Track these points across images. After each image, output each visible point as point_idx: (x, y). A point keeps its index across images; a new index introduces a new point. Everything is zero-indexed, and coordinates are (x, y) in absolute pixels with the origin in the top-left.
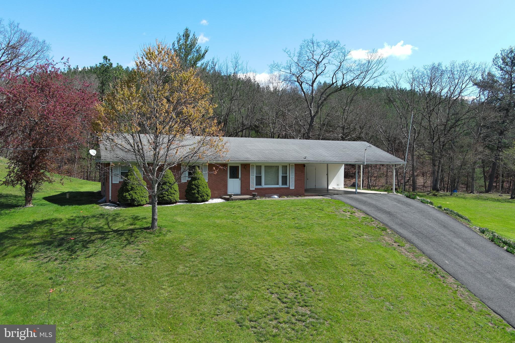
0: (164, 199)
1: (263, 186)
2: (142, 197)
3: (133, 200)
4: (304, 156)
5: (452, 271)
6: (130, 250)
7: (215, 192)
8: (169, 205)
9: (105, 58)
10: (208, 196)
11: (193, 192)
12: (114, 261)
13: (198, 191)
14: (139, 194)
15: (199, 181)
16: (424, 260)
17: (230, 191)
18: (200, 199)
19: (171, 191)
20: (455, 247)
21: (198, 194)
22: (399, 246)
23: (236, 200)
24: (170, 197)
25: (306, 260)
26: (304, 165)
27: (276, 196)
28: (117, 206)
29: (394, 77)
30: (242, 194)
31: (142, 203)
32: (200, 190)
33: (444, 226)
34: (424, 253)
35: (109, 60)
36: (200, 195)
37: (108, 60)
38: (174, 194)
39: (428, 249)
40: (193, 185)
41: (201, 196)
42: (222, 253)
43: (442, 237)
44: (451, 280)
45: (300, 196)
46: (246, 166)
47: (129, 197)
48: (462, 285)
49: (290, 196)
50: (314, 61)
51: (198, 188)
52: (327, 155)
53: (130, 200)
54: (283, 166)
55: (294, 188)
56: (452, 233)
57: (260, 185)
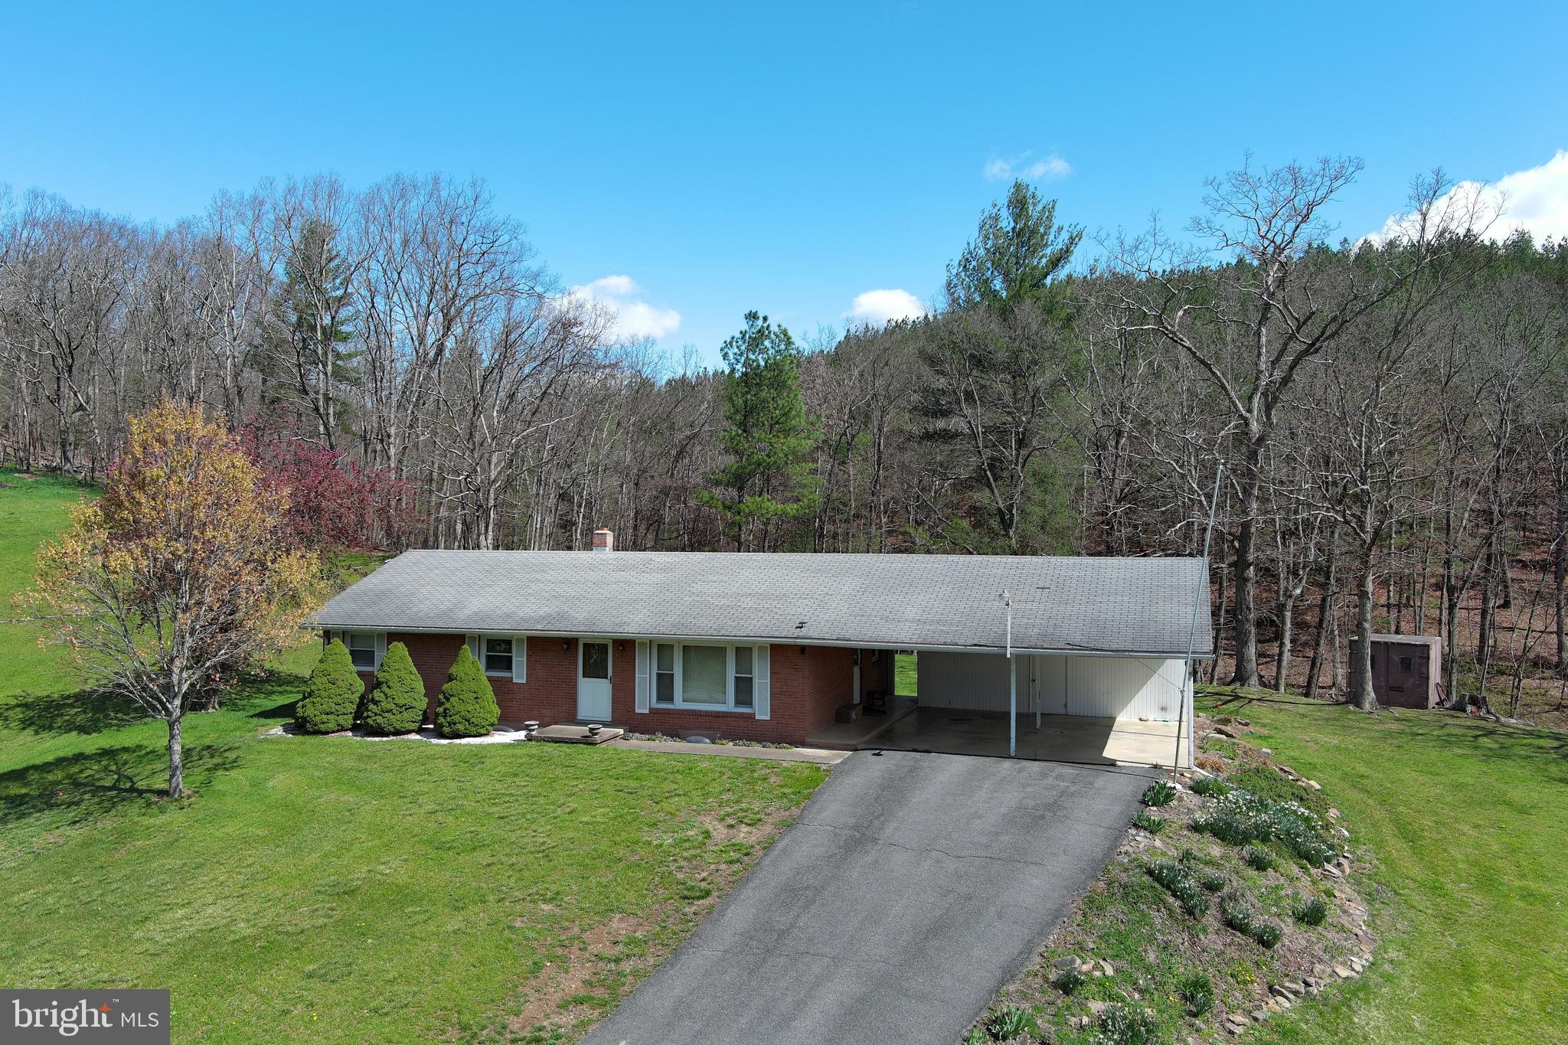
0: (366, 722)
1: (679, 703)
2: (328, 714)
7: (543, 711)
8: (377, 739)
10: (469, 724)
13: (445, 710)
14: (319, 707)
15: (455, 685)
17: (583, 712)
24: (379, 719)
26: (803, 649)
27: (705, 740)
31: (323, 727)
36: (450, 719)
38: (390, 711)
45: (778, 743)
46: (625, 647)
51: (448, 699)
54: (738, 649)
55: (766, 718)
57: (671, 699)
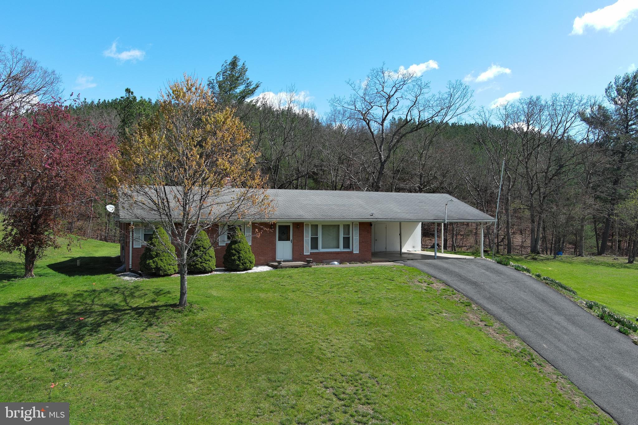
0: (196, 267)
1: (321, 250)
2: (170, 265)
3: (158, 269)
4: (370, 213)
5: (551, 357)
6: (152, 333)
7: (260, 258)
8: (202, 275)
9: (128, 91)
10: (251, 263)
11: (233, 258)
12: (132, 347)
13: (239, 257)
14: (165, 262)
15: (241, 245)
16: (517, 343)
17: (279, 257)
18: (241, 267)
19: (206, 257)
20: (555, 327)
21: (239, 261)
22: (486, 325)
23: (286, 267)
24: (204, 265)
25: (370, 345)
26: (370, 224)
27: (336, 263)
28: (138, 276)
29: (482, 114)
30: (293, 260)
31: (169, 272)
32: (241, 255)
33: (543, 300)
34: (516, 334)
35: (132, 93)
36: (242, 262)
37: (130, 94)
38: (209, 260)
39: (522, 330)
40: (232, 249)
41: (243, 264)
42: (266, 337)
43: (540, 314)
44: (549, 369)
45: (366, 262)
46: (299, 226)
47: (153, 266)
48: (564, 375)
49: (353, 262)
50: (384, 94)
51: (239, 253)
52: (399, 211)
53: (154, 268)
54: (344, 225)
55: (358, 252)
56: (552, 309)
57: (317, 248)
